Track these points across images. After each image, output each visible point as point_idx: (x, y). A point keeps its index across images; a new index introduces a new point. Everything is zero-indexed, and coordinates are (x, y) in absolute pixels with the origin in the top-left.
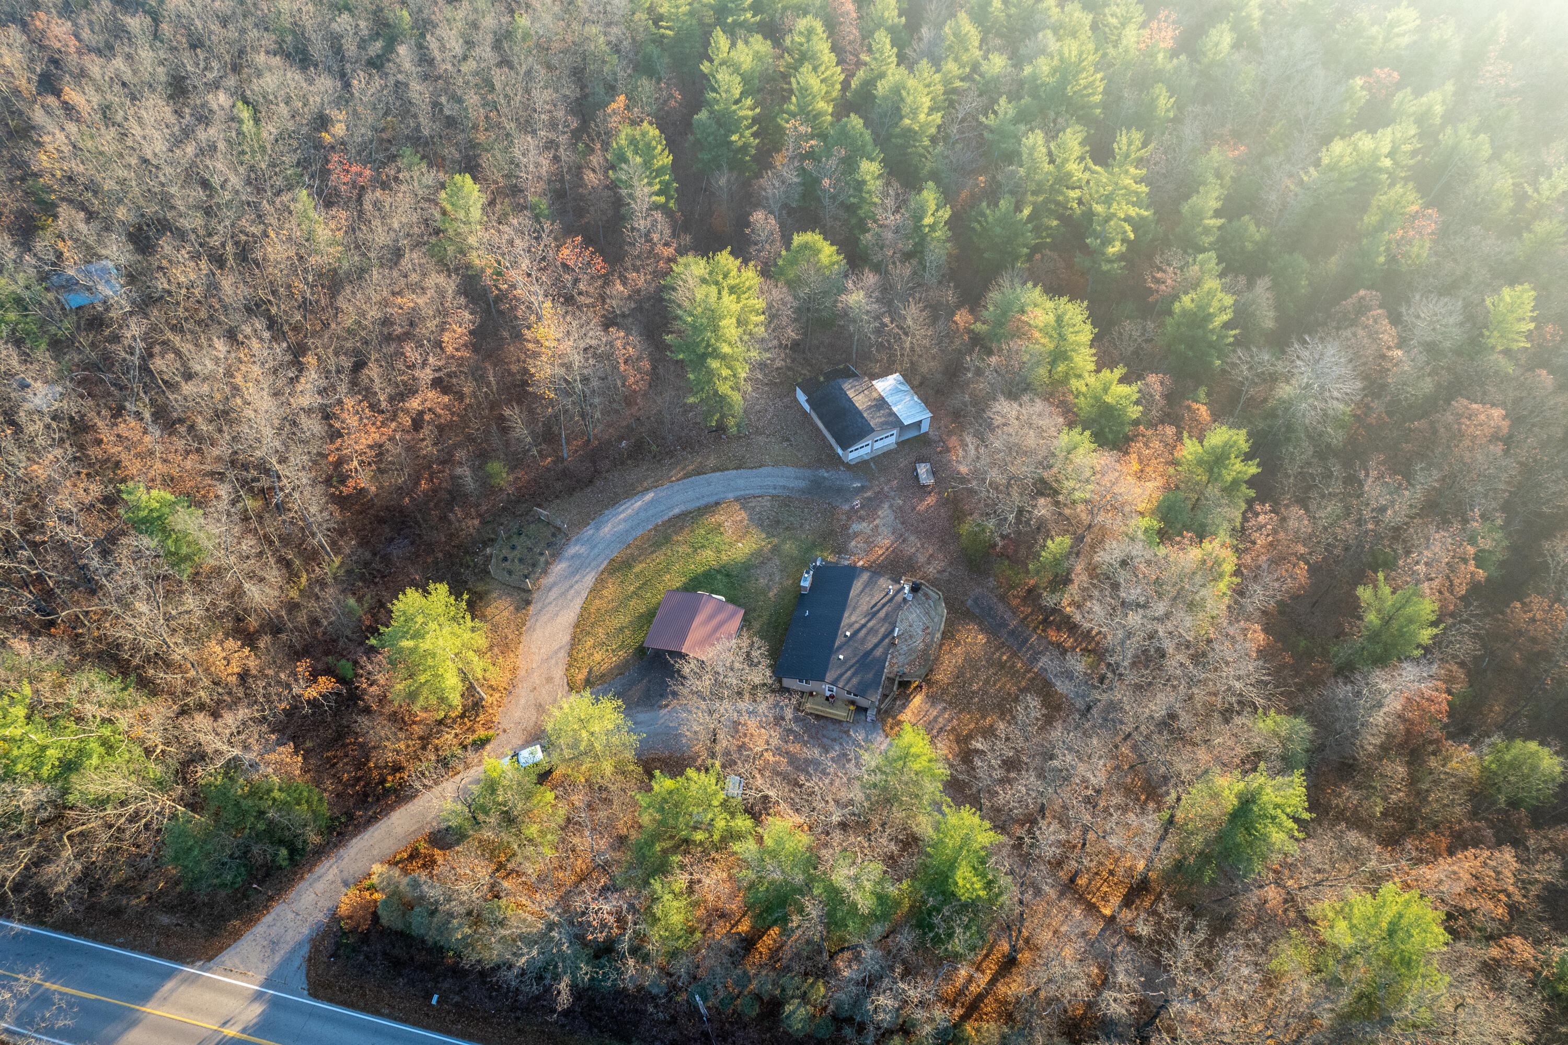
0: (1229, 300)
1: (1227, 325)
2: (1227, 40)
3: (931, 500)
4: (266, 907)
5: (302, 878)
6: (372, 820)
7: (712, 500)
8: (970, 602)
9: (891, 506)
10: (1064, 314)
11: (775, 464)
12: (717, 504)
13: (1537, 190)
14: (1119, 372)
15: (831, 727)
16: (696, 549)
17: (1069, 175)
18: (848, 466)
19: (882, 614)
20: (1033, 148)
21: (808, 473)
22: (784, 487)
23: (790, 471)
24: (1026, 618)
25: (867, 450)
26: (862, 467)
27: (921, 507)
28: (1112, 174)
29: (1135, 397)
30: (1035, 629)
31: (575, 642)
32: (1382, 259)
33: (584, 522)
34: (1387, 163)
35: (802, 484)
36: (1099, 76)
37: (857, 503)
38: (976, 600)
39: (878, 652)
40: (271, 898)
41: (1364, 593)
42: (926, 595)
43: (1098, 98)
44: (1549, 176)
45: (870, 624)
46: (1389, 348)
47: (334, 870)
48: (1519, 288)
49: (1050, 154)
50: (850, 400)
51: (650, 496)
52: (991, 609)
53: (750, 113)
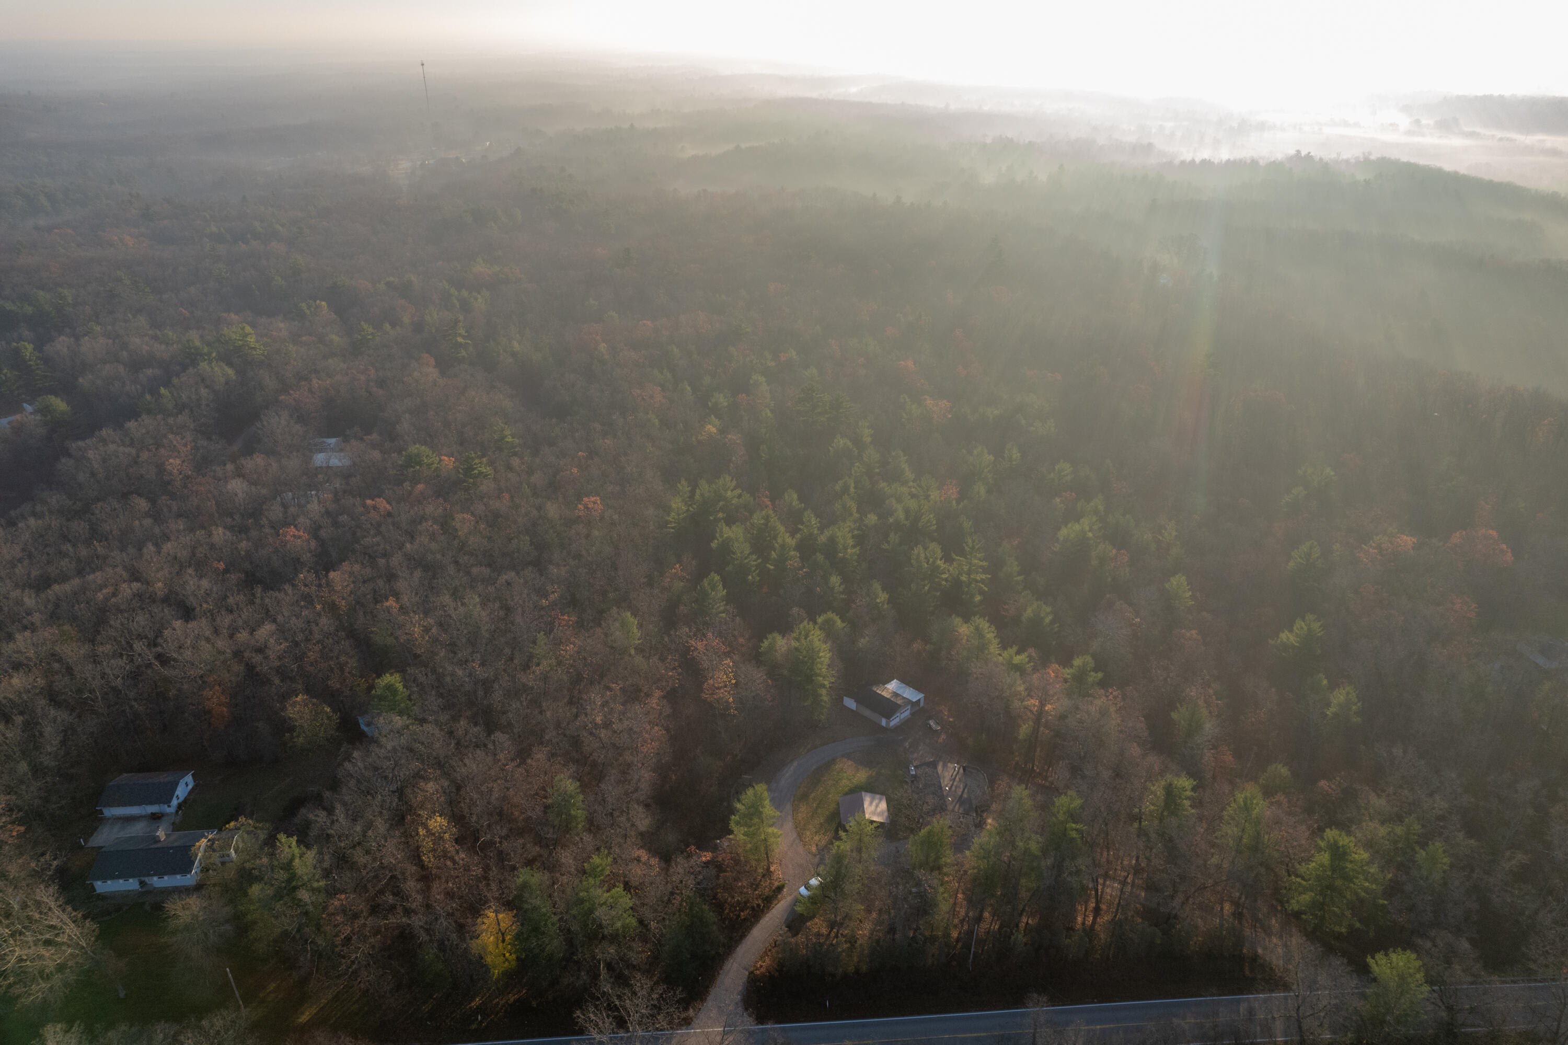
0: (1049, 609)
1: (1052, 622)
2: (983, 490)
3: (943, 736)
4: (707, 992)
5: (719, 974)
6: (743, 937)
7: (830, 758)
10: (979, 624)
11: (853, 736)
12: (834, 760)
13: (1163, 537)
14: (1015, 648)
16: (837, 781)
17: (939, 567)
18: (893, 729)
19: (957, 779)
20: (919, 554)
22: (864, 745)
23: (861, 738)
25: (897, 720)
26: (898, 729)
27: (941, 740)
28: (967, 559)
29: (1027, 660)
31: (800, 836)
32: (1109, 579)
34: (1090, 535)
35: (871, 742)
36: (931, 516)
39: (965, 796)
40: (708, 987)
41: (1174, 715)
43: (934, 527)
44: (1166, 529)
45: (955, 784)
46: (1133, 619)
47: (735, 965)
48: (1177, 576)
49: (926, 558)
50: (880, 695)
51: (795, 763)
53: (755, 563)
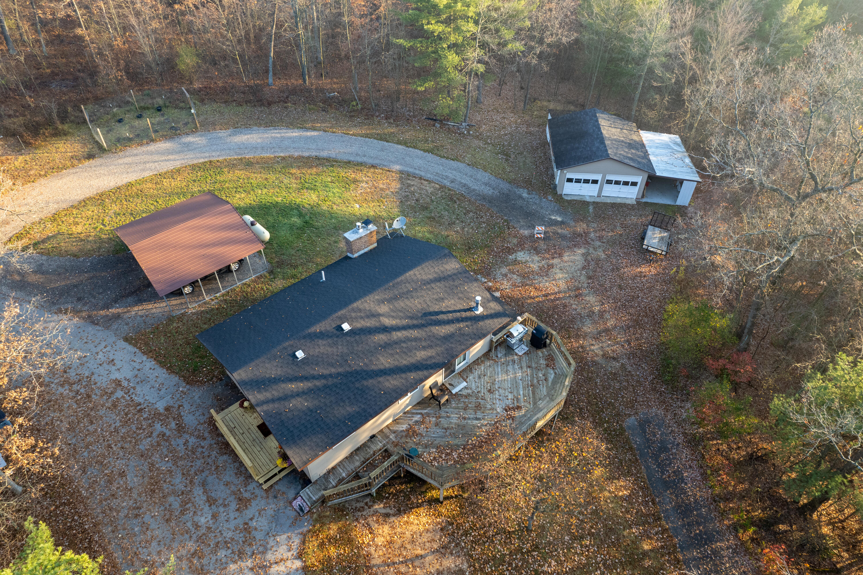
3: (647, 270)
7: (370, 161)
8: (631, 421)
9: (585, 255)
11: (472, 165)
12: (373, 167)
15: (229, 476)
16: (303, 187)
18: (559, 199)
21: (505, 186)
22: (465, 185)
23: (483, 176)
24: (727, 498)
25: (593, 187)
26: (576, 205)
27: (629, 272)
30: (735, 528)
31: (84, 203)
33: (226, 126)
35: (488, 191)
37: (539, 230)
38: (644, 424)
42: (551, 360)
52: (663, 449)
